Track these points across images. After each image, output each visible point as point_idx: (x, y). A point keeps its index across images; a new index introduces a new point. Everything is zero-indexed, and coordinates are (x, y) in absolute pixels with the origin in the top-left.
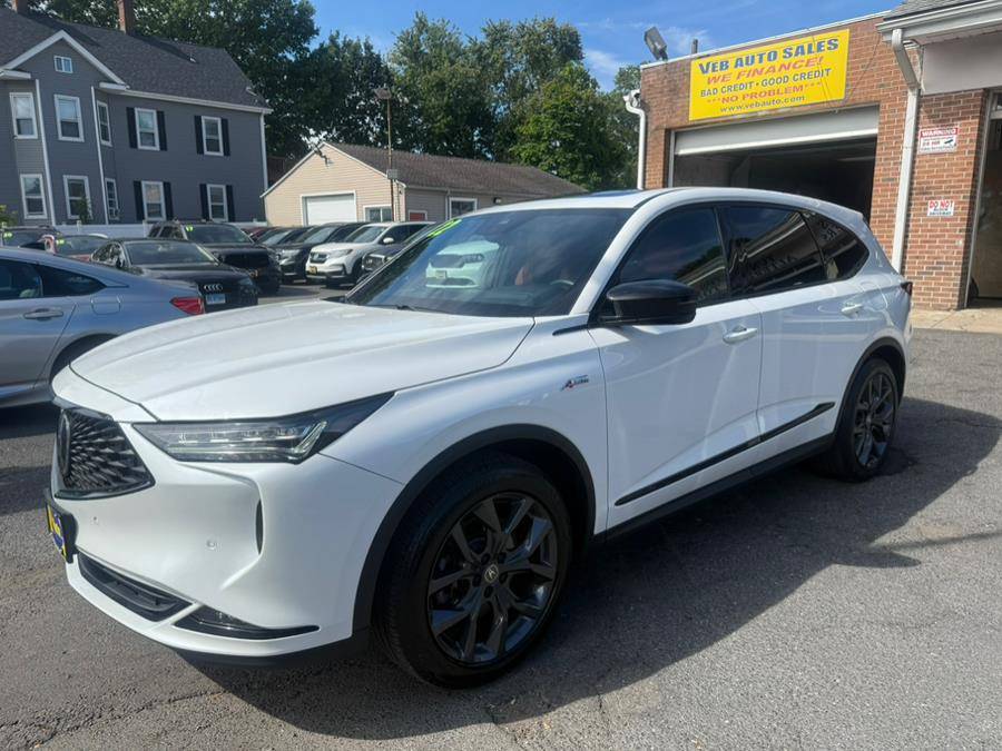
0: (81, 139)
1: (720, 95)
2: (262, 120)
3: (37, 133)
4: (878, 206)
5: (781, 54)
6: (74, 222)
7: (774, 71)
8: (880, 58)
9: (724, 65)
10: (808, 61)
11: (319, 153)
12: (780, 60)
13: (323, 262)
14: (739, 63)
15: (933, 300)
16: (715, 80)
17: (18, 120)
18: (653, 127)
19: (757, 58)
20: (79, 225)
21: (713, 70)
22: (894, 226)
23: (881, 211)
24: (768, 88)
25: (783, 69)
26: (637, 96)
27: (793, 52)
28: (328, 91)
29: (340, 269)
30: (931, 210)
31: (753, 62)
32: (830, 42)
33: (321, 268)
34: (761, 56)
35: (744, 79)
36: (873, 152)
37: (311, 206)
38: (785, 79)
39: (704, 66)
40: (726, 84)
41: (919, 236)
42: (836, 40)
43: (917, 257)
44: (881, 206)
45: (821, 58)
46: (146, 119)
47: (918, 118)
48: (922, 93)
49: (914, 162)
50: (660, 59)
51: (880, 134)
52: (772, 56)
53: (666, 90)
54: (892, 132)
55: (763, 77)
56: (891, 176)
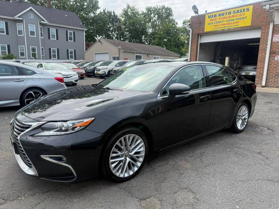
0: (35, 36)
1: (214, 24)
2: (84, 32)
3: (24, 34)
5: (232, 12)
6: (32, 59)
7: (230, 17)
8: (262, 14)
9: (215, 16)
10: (240, 14)
11: (99, 41)
12: (232, 14)
13: (99, 71)
14: (220, 15)
15: (276, 85)
16: (213, 20)
17: (19, 31)
18: (194, 34)
19: (225, 14)
20: (34, 60)
21: (212, 17)
22: (265, 63)
23: (261, 59)
24: (228, 22)
25: (233, 17)
26: (189, 25)
27: (236, 12)
29: (104, 73)
30: (276, 58)
31: (224, 15)
32: (247, 9)
34: (226, 13)
35: (221, 20)
36: (259, 42)
37: (97, 56)
38: (233, 20)
39: (209, 16)
40: (216, 21)
41: (272, 66)
42: (249, 8)
43: (272, 72)
44: (261, 57)
45: (244, 14)
46: (53, 31)
47: (273, 31)
48: (275, 24)
49: (271, 44)
50: (197, 14)
51: (261, 36)
52: (230, 13)
53: (198, 23)
54: (265, 35)
55: (227, 19)
56: (264, 48)
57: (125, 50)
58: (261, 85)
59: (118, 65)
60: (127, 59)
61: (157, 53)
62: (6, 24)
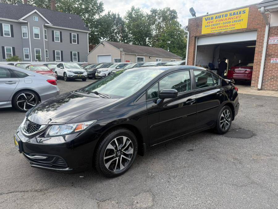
0: (40, 39)
1: (211, 27)
2: (88, 34)
3: (28, 37)
4: (256, 60)
5: (228, 15)
6: (37, 61)
7: (226, 20)
8: (258, 16)
9: (212, 18)
10: (237, 17)
11: (102, 43)
12: (228, 17)
13: (100, 73)
14: (216, 17)
15: (272, 88)
16: (209, 22)
17: (23, 33)
18: (191, 36)
19: (222, 16)
21: (209, 20)
22: (260, 66)
24: (224, 25)
25: (229, 19)
26: (187, 27)
27: (232, 14)
28: (106, 26)
29: (104, 75)
30: (272, 61)
31: (220, 17)
32: (243, 11)
33: (99, 75)
34: (223, 15)
35: (218, 22)
36: (255, 45)
37: (100, 58)
38: (230, 22)
39: (206, 19)
40: (212, 24)
41: (268, 69)
42: (245, 11)
43: (267, 75)
44: (257, 60)
45: (240, 16)
46: (57, 34)
47: (269, 34)
48: (270, 26)
49: (267, 47)
50: (194, 17)
51: (257, 38)
52: (226, 15)
53: (195, 25)
54: (261, 38)
55: (223, 21)
56: (260, 51)
57: (127, 52)
58: (257, 88)
59: (119, 67)
60: (129, 61)
61: (159, 55)
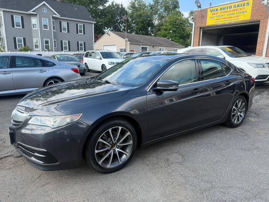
0: (48, 29)
1: (215, 18)
2: (93, 25)
3: (38, 28)
4: (258, 49)
6: (46, 51)
7: (231, 12)
8: (261, 8)
9: (217, 10)
10: (241, 9)
11: (108, 34)
12: (233, 8)
14: (221, 9)
16: (214, 14)
17: (33, 24)
18: (196, 27)
19: (226, 8)
20: (47, 52)
21: (214, 11)
23: (259, 51)
24: (229, 16)
25: (234, 10)
26: (192, 18)
27: (236, 6)
28: (110, 17)
31: (225, 9)
32: (247, 4)
34: (227, 7)
35: (222, 14)
37: (105, 47)
38: (234, 14)
39: (211, 10)
40: (217, 15)
42: (249, 3)
45: (244, 8)
46: (64, 24)
50: (200, 9)
52: (231, 7)
53: (200, 17)
54: (263, 29)
55: (228, 13)
56: (262, 41)
57: (132, 42)
60: (133, 51)
61: (162, 45)
62: (22, 18)
